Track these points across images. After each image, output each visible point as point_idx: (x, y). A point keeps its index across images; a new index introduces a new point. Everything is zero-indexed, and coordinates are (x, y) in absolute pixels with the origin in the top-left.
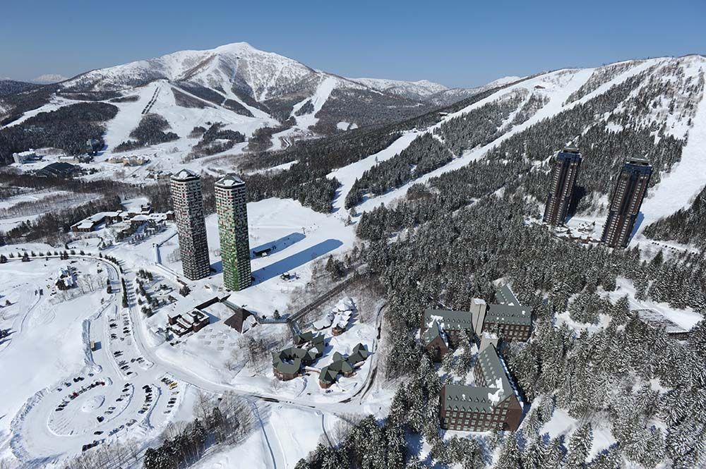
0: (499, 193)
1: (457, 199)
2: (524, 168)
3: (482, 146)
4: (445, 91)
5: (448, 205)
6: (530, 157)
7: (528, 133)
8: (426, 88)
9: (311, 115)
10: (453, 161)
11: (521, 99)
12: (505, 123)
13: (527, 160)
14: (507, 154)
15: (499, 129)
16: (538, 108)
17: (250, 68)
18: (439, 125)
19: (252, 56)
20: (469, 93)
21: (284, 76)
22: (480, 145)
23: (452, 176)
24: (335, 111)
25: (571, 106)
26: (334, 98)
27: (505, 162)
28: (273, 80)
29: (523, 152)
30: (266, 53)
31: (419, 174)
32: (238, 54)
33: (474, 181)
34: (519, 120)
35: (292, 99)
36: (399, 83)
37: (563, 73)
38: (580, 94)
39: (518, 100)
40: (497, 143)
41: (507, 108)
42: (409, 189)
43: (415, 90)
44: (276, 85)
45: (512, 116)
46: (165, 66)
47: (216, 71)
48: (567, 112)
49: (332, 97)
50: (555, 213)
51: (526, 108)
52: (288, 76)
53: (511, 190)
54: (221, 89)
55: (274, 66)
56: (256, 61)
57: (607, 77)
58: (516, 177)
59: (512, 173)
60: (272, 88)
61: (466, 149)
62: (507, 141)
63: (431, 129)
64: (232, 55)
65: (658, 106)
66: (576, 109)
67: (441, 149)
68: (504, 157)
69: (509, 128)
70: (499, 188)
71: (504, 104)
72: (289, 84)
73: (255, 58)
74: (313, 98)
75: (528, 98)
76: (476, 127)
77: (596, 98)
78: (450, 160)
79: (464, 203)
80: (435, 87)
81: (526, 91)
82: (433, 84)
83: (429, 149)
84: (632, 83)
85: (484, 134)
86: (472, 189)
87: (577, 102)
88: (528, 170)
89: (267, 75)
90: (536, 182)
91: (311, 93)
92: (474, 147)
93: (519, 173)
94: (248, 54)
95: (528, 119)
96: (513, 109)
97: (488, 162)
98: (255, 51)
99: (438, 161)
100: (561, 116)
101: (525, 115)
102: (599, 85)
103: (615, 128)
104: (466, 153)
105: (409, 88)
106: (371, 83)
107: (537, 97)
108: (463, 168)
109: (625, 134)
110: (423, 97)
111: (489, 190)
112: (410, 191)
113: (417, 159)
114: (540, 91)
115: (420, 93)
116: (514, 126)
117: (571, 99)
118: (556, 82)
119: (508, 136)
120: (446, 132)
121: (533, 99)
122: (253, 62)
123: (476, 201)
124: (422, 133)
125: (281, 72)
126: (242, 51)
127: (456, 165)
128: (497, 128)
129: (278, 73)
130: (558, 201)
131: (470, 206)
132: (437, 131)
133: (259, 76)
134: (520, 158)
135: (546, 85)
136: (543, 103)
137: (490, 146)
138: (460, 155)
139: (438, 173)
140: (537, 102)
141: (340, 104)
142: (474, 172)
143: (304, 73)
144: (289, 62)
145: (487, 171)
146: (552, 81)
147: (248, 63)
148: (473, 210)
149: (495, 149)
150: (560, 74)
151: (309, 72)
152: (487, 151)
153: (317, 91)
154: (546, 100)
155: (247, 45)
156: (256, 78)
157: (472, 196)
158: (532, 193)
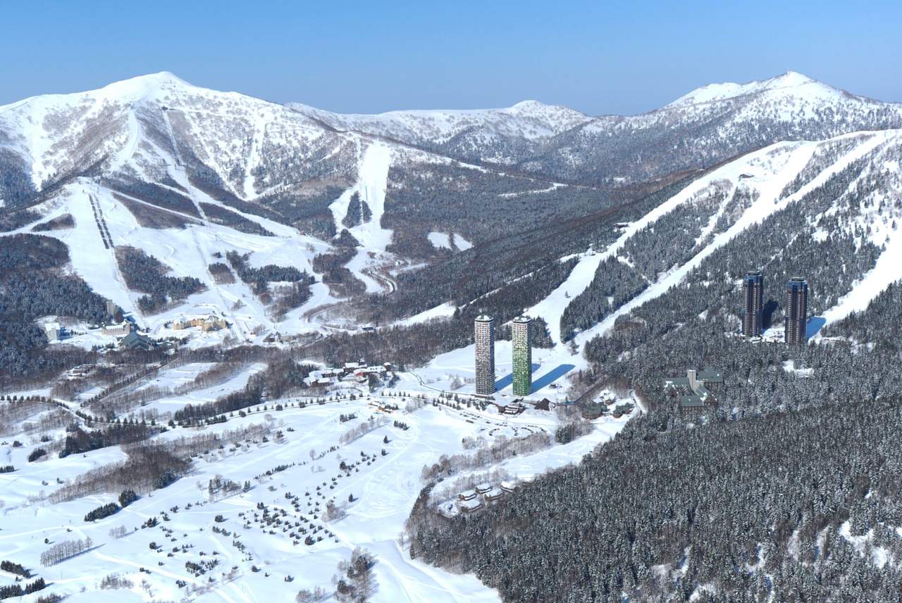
0: (703, 316)
1: (663, 324)
2: (726, 289)
3: (680, 266)
4: (581, 127)
5: (656, 331)
6: (733, 276)
7: (731, 247)
8: (537, 122)
9: (371, 223)
10: (649, 288)
11: (722, 195)
12: (706, 231)
13: (730, 279)
14: (708, 274)
15: (698, 241)
16: (746, 207)
17: (196, 129)
18: (620, 242)
19: (191, 101)
20: (635, 126)
21: (275, 141)
22: (677, 264)
23: (653, 305)
24: (411, 212)
25: (783, 205)
26: (400, 186)
27: (707, 284)
28: (253, 153)
29: (726, 270)
30: (220, 94)
31: (618, 305)
32: (161, 99)
33: (676, 307)
34: (722, 226)
35: (318, 194)
36: (478, 116)
37: (777, 151)
38: (797, 185)
39: (719, 197)
40: (696, 261)
41: (705, 211)
42: (616, 320)
43: (514, 128)
44: (265, 162)
45: (713, 220)
46: (12, 135)
47: (145, 146)
48: (779, 214)
49: (394, 185)
50: (750, 326)
51: (730, 208)
52: (283, 142)
53: (713, 312)
54: (174, 184)
55: (246, 122)
56: (204, 112)
57: (829, 158)
58: (719, 299)
59: (714, 296)
60: (259, 172)
61: (661, 271)
62: (707, 258)
63: (612, 249)
64: (152, 104)
65: (870, 206)
66: (789, 209)
67: (633, 275)
68: (706, 278)
69: (710, 238)
70: (702, 311)
71: (700, 204)
72: (292, 160)
73: (199, 106)
74: (356, 188)
75: (731, 193)
76: (669, 242)
77: (812, 193)
78: (646, 287)
79: (670, 327)
80: (558, 118)
81: (728, 183)
82: (550, 110)
83: (620, 277)
84: (853, 170)
85: (680, 251)
86: (676, 315)
87: (790, 199)
88: (730, 291)
89: (237, 142)
90: (737, 302)
91: (351, 179)
92: (670, 267)
93: (721, 295)
94: (181, 97)
95: (733, 223)
96: (712, 211)
97: (689, 285)
98: (195, 91)
99: (634, 289)
100: (772, 220)
101: (729, 218)
102: (820, 172)
103: (820, 236)
104: (662, 276)
105: (502, 127)
106: (416, 123)
107: (743, 192)
108: (663, 296)
109: (827, 244)
110: (536, 145)
111: (693, 314)
112: (617, 322)
113: (610, 290)
114: (748, 182)
115: (528, 136)
116: (716, 234)
117: (785, 194)
118: (768, 166)
119: (708, 251)
120: (633, 252)
121: (738, 195)
122: (199, 115)
123: (681, 325)
124: (604, 256)
125: (266, 135)
126: (168, 93)
127: (655, 291)
128: (696, 239)
129: (259, 137)
130: (751, 316)
131: (676, 330)
132: (621, 252)
133: (222, 145)
134: (723, 278)
135: (755, 171)
136: (752, 199)
137: (688, 267)
138: (656, 280)
139: (637, 302)
140: (743, 199)
141: (415, 198)
142: (674, 298)
143: (314, 133)
144: (274, 112)
145: (689, 295)
146: (763, 165)
147: (187, 117)
148: (680, 331)
149: (695, 270)
150: (772, 153)
151: (322, 131)
152: (685, 273)
153: (361, 174)
154: (756, 196)
155: (174, 79)
156: (217, 149)
157: (677, 321)
158: (734, 312)
